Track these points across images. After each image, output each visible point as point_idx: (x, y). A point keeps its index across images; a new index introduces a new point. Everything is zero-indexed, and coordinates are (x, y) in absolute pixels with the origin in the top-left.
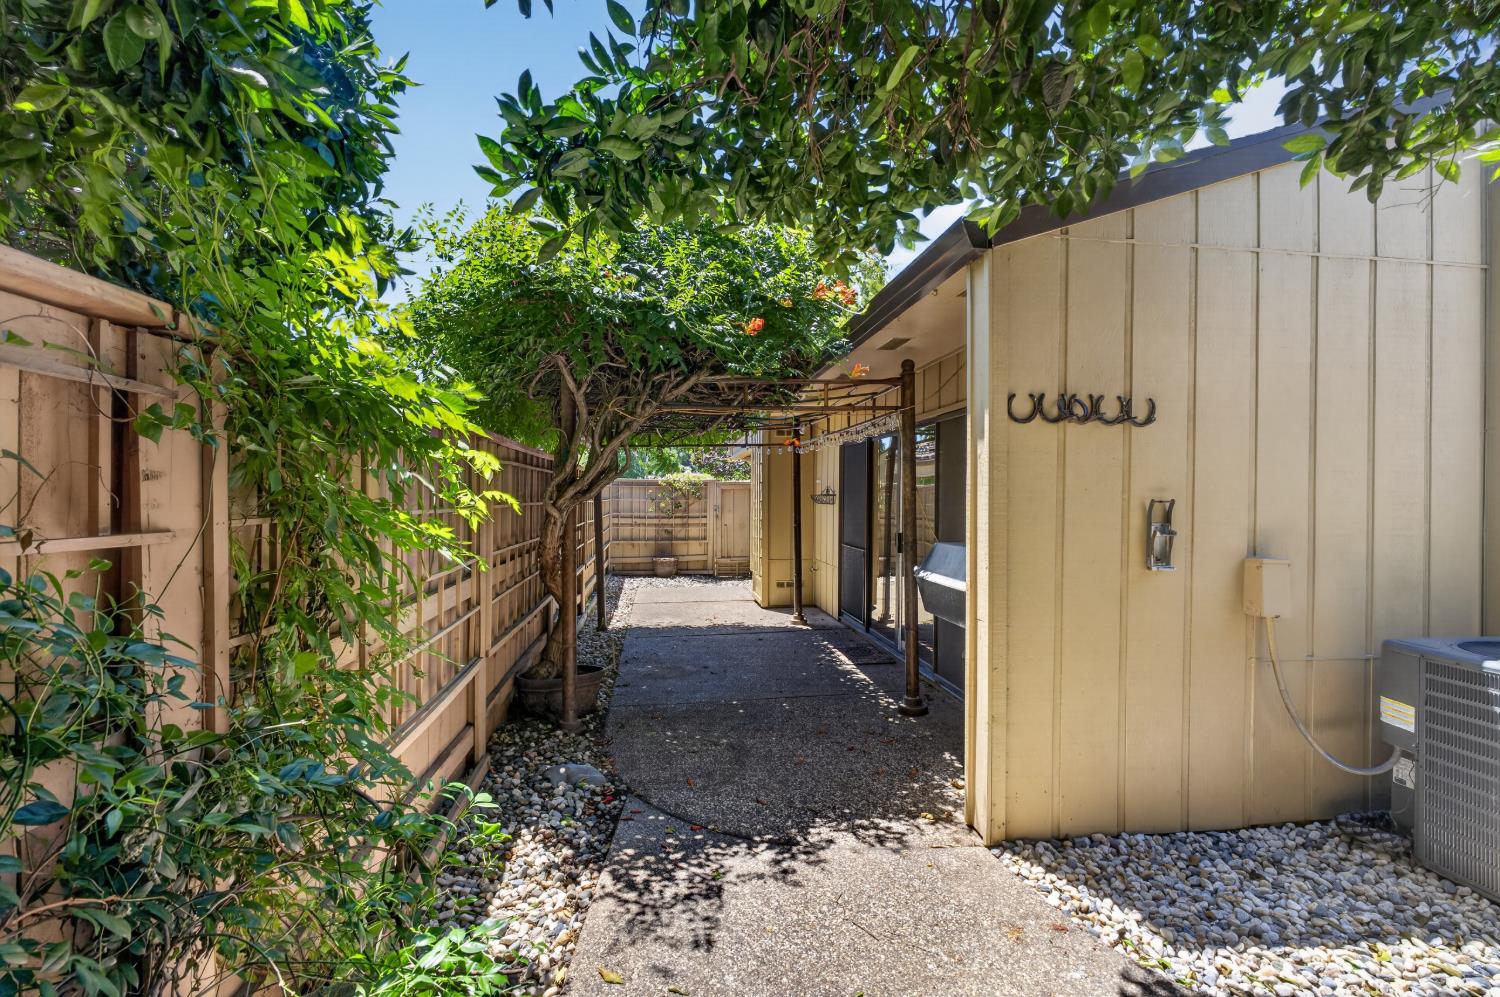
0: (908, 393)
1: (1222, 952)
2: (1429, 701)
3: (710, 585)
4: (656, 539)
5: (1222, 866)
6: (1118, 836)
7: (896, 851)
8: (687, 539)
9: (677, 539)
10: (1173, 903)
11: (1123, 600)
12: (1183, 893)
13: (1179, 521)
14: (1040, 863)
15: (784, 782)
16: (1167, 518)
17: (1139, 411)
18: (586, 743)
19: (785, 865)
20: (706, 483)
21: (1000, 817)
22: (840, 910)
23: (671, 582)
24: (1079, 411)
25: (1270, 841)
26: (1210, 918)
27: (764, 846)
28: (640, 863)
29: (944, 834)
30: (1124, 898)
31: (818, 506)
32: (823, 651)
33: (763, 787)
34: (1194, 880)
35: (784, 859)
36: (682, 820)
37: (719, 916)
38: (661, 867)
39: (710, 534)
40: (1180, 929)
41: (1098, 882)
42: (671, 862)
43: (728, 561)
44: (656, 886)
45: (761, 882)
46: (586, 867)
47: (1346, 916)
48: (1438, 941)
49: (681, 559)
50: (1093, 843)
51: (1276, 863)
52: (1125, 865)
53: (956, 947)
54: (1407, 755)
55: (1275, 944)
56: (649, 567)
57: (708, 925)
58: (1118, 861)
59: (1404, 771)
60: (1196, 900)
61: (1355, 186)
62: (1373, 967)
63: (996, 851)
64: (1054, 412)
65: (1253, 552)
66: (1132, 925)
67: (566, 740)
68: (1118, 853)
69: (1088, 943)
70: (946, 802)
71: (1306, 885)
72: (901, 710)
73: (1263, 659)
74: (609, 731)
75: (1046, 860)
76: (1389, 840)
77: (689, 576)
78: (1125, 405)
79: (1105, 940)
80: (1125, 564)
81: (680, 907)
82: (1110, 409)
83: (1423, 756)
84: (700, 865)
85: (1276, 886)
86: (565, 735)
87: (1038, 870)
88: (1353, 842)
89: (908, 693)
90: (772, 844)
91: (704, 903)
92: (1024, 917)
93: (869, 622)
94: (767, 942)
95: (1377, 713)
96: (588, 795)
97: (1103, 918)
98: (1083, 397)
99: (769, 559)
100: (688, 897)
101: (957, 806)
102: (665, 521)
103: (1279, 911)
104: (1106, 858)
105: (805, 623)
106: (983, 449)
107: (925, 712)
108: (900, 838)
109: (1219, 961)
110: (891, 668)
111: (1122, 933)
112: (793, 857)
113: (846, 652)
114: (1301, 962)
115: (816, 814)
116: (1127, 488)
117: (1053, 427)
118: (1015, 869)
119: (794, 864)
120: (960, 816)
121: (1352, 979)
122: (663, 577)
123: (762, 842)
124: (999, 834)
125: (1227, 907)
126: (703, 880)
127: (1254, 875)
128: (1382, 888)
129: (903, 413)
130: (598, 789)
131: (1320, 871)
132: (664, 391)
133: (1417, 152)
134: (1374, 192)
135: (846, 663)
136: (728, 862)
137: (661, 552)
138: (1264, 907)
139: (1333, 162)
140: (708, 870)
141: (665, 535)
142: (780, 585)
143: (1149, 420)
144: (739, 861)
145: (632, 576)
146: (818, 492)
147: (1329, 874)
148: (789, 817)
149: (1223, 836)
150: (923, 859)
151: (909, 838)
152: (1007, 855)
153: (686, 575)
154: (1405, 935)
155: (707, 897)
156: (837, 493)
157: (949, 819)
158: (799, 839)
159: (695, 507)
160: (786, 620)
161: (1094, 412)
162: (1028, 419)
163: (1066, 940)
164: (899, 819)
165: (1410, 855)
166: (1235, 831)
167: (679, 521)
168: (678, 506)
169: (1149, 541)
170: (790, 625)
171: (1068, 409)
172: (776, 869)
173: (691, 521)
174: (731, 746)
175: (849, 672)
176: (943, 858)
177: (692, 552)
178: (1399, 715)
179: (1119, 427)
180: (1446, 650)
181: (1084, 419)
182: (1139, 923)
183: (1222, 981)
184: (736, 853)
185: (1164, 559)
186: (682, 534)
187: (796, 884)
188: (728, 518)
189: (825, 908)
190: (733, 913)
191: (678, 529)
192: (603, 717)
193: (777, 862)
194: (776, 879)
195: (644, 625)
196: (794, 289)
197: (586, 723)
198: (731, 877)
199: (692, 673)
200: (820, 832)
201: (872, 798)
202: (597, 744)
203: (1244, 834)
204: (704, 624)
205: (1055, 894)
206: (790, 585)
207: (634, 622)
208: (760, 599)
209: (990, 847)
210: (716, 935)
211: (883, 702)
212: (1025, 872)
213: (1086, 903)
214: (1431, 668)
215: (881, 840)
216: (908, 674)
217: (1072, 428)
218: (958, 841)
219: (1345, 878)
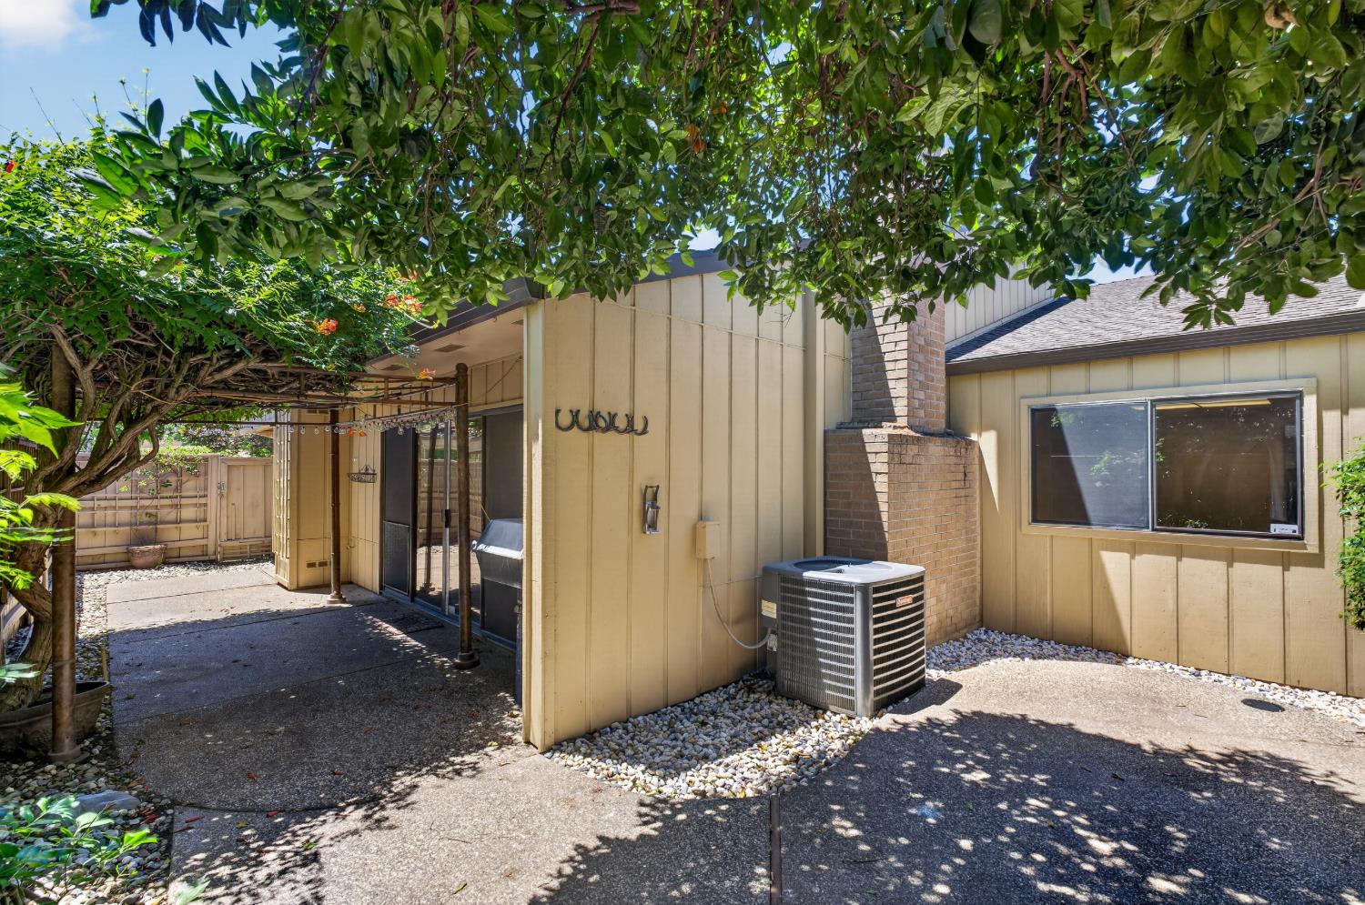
0: (462, 392)
1: (689, 773)
2: (784, 599)
3: (214, 573)
4: (130, 524)
5: (687, 723)
6: (627, 721)
7: (473, 776)
8: (178, 522)
9: (163, 523)
10: (661, 754)
11: (630, 557)
12: (666, 746)
13: (661, 501)
14: (580, 752)
15: (357, 751)
16: (655, 498)
17: (639, 426)
18: (95, 770)
19: (376, 816)
20: (206, 459)
21: (550, 729)
22: (434, 834)
23: (156, 573)
24: (602, 424)
25: (711, 700)
26: (682, 756)
27: (351, 808)
28: (217, 862)
29: (508, 753)
30: (634, 760)
31: (355, 484)
32: (369, 626)
33: (337, 759)
34: (672, 736)
35: (375, 813)
36: (253, 811)
37: (322, 875)
38: (244, 858)
39: (211, 516)
40: (666, 768)
41: (618, 755)
42: (253, 850)
43: (236, 543)
44: (244, 875)
45: (356, 837)
46: (145, 888)
47: (748, 733)
48: (786, 732)
49: (171, 545)
50: (612, 730)
51: (714, 713)
52: (632, 739)
53: (530, 826)
54: (773, 632)
55: (715, 759)
56: (124, 557)
57: (311, 886)
58: (628, 737)
59: (772, 642)
60: (674, 748)
61: (752, 304)
62: (759, 755)
63: (548, 754)
64: (586, 424)
65: (701, 518)
66: (640, 775)
67: (62, 774)
68: (628, 733)
69: (616, 794)
70: (505, 729)
71: (729, 721)
72: (458, 667)
73: (706, 586)
74: (124, 752)
75: (583, 750)
76: (766, 684)
77: (183, 564)
78: (630, 419)
79: (625, 788)
80: (630, 531)
81: (277, 883)
82: (621, 422)
83: (780, 631)
84: (288, 843)
85: (715, 727)
86: (60, 768)
87: (579, 758)
88: (751, 690)
89: (462, 650)
90: (358, 805)
91: (304, 871)
92: (574, 792)
93: (414, 594)
94: (375, 878)
95: (760, 610)
96: (120, 820)
97: (623, 776)
98: (604, 414)
99: (297, 539)
100: (283, 872)
101: (513, 730)
102: (147, 503)
103: (716, 741)
104: (621, 738)
105: (344, 601)
106: (537, 449)
107: (477, 663)
108: (474, 767)
109: (688, 778)
110: (440, 631)
111: (634, 781)
112: (383, 808)
113: (394, 623)
114: (727, 765)
115: (395, 769)
116: (631, 479)
117: (586, 434)
118: (563, 763)
119: (385, 813)
120: (519, 737)
121: (750, 765)
122: (142, 568)
123: (349, 805)
124: (550, 741)
125: (690, 746)
126: (297, 853)
127: (704, 724)
128: (763, 713)
129: (458, 409)
130: (132, 812)
131: (735, 711)
132: (202, 373)
133: (778, 291)
134: (760, 310)
135: (396, 634)
136: (317, 831)
137: (143, 540)
138: (709, 740)
139: (742, 289)
140: (298, 844)
141: (146, 519)
142: (311, 565)
143: (644, 431)
144: (327, 827)
145: (94, 571)
146: (355, 470)
147: (739, 712)
148: (369, 778)
149: (687, 705)
150: (495, 776)
151: (481, 764)
152: (557, 755)
153: (177, 564)
154: (773, 734)
155: (304, 865)
156: (378, 472)
157: (510, 742)
158: (384, 793)
159: (190, 486)
160: (322, 600)
161: (611, 426)
162: (569, 428)
163: (602, 797)
164: (470, 753)
165: (776, 691)
166: (692, 700)
167: (168, 502)
168: (166, 485)
169: (645, 513)
170: (327, 605)
171: (596, 422)
172: (368, 823)
173: (184, 501)
174: (289, 732)
175: (398, 642)
176: (510, 770)
177: (187, 536)
178: (770, 609)
179: (626, 436)
180: (788, 568)
181: (606, 429)
182: (643, 772)
183: (690, 789)
184: (324, 822)
185: (653, 526)
186: (172, 516)
187: (391, 828)
188: (236, 497)
189: (421, 837)
190: (335, 869)
191: (166, 511)
192: (110, 737)
193: (367, 817)
194: (371, 829)
195: (133, 626)
196: (365, 294)
197: (89, 749)
198: (323, 842)
199: (218, 670)
200: (402, 781)
201: (444, 743)
202: (110, 768)
203: (697, 700)
204: (222, 615)
205: (592, 770)
206: (323, 564)
207: (117, 624)
208: (286, 582)
209: (543, 753)
210: (323, 891)
211: (437, 662)
212: (570, 763)
213: (612, 770)
214: (784, 580)
215: (458, 773)
216: (463, 633)
217: (598, 435)
218: (519, 756)
219: (746, 713)
